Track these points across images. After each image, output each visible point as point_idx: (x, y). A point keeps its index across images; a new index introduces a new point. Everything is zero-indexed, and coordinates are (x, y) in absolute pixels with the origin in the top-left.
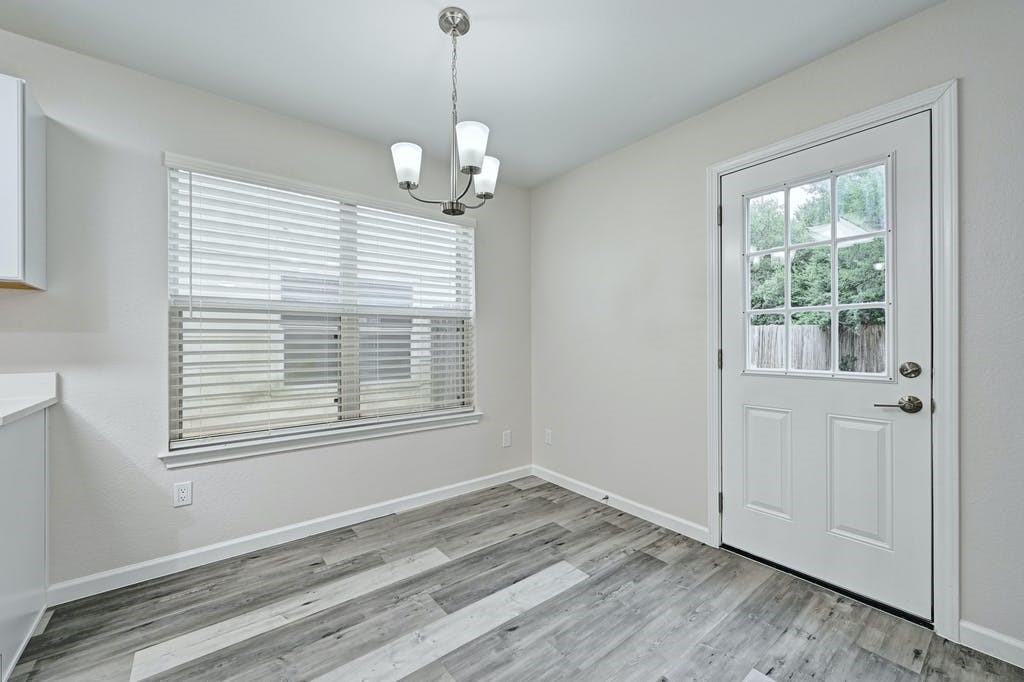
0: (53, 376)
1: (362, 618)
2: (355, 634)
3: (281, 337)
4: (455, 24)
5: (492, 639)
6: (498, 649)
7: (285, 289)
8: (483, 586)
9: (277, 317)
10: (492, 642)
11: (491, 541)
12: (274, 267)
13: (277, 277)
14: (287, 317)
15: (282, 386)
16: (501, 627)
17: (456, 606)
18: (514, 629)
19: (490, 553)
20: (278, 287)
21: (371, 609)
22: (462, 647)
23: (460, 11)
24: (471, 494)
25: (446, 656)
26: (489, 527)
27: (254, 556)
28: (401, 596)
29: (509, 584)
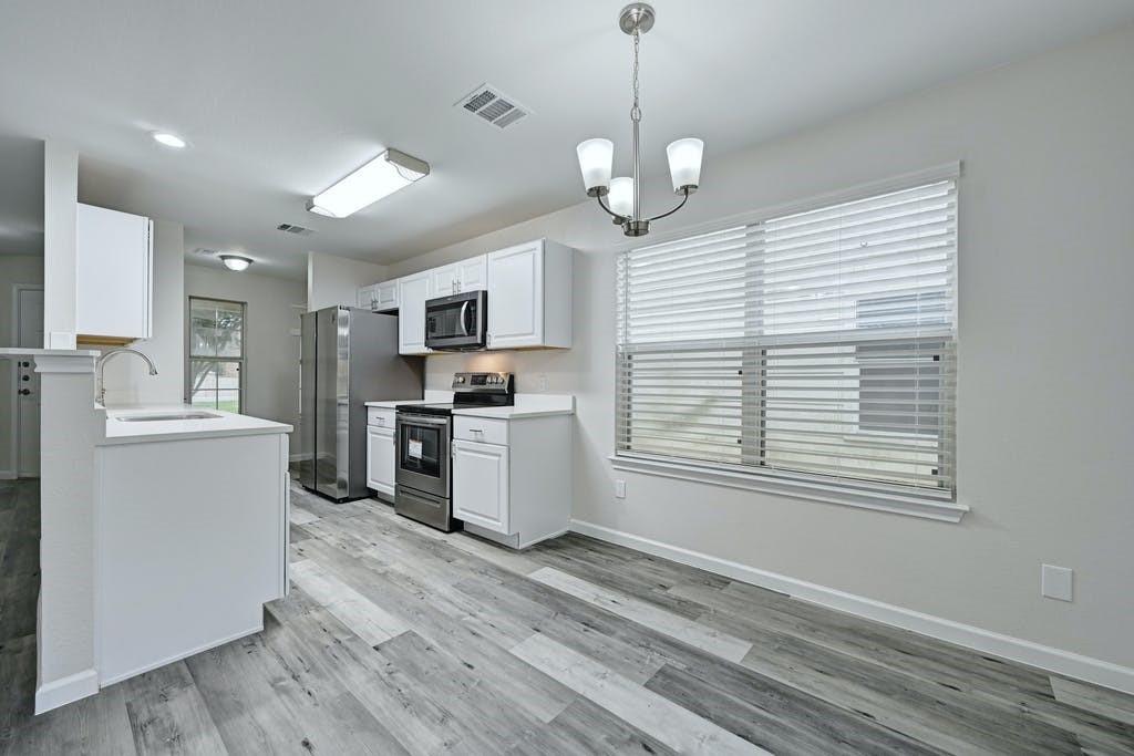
0: (571, 397)
1: (610, 633)
2: (594, 639)
3: (856, 372)
4: (636, 22)
5: (623, 730)
6: (610, 740)
7: (861, 316)
8: (708, 703)
9: (852, 349)
10: (619, 732)
11: (819, 692)
12: (847, 292)
13: (853, 303)
14: (864, 348)
15: (855, 429)
16: (647, 736)
17: (660, 689)
18: (650, 750)
19: (784, 695)
20: (853, 314)
21: (624, 635)
22: (602, 709)
23: (632, 6)
24: (929, 641)
25: (590, 701)
26: (854, 680)
27: (651, 558)
28: (652, 646)
29: (733, 730)
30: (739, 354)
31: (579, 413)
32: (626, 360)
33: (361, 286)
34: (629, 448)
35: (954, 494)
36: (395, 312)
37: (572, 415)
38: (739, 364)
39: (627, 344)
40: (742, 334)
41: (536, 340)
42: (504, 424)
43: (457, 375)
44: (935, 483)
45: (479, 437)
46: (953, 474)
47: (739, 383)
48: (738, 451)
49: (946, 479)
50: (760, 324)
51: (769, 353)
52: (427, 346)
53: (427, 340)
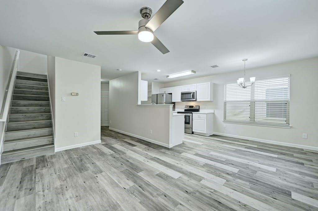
30: (250, 103)
31: (215, 113)
32: (225, 103)
33: (160, 88)
34: (226, 119)
35: (289, 124)
36: (171, 94)
37: (214, 113)
38: (250, 104)
39: (226, 101)
40: (250, 99)
41: (209, 100)
42: (206, 115)
43: (186, 106)
44: (286, 123)
45: (199, 117)
46: (289, 121)
47: (250, 107)
48: (249, 119)
49: (288, 122)
50: (254, 98)
51: (255, 102)
52: (181, 100)
53: (181, 99)
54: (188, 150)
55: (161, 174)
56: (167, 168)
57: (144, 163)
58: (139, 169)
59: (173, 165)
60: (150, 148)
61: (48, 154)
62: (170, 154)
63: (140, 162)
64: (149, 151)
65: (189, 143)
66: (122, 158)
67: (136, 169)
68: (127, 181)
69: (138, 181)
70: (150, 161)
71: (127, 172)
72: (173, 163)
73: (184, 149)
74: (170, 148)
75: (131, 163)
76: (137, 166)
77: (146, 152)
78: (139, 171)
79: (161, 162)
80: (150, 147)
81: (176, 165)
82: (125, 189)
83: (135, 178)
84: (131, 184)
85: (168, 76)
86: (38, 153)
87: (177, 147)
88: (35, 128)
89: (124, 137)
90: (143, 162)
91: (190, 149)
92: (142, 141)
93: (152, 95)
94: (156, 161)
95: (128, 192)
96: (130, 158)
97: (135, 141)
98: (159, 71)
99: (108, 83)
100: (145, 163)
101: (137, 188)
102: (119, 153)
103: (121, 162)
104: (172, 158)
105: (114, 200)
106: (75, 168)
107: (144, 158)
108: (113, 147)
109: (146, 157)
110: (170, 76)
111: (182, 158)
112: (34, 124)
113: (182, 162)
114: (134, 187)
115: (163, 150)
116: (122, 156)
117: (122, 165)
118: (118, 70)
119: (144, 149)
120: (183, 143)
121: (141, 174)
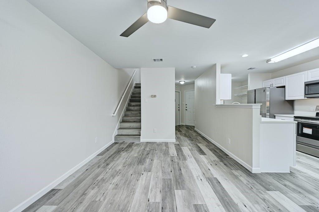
36: (284, 87)
43: (317, 106)
52: (305, 97)
53: (305, 94)
54: (294, 190)
55: (202, 207)
56: (220, 203)
57: (194, 180)
58: (182, 185)
59: (234, 203)
60: (221, 163)
61: (136, 142)
62: (245, 182)
63: (191, 176)
64: (216, 167)
65: (309, 178)
66: (178, 164)
67: (179, 183)
68: (158, 193)
69: (168, 200)
70: (204, 180)
71: (168, 182)
72: (236, 201)
73: (285, 185)
74: (253, 173)
75: (181, 174)
76: (183, 181)
77: (210, 167)
78: (179, 187)
79: (219, 188)
80: (222, 161)
81: (241, 206)
82: (149, 201)
83: (168, 194)
84: (159, 199)
85: (268, 61)
86: (131, 140)
87: (269, 177)
88: (134, 122)
89: (202, 140)
90: (195, 178)
91: (300, 190)
92: (218, 151)
93: (249, 92)
94: (212, 184)
95: (148, 207)
96: (186, 167)
97: (209, 149)
98: (245, 56)
99: (193, 83)
100: (197, 180)
101: (158, 207)
102: (181, 157)
103: (174, 168)
104: (243, 192)
105: (131, 207)
106: (139, 159)
107: (200, 174)
108: (180, 149)
109: (205, 173)
110: (272, 60)
111: (264, 200)
112: (134, 119)
113: (259, 208)
114: (157, 204)
115: (237, 173)
116: (181, 162)
117: (171, 171)
118: (192, 67)
119: (212, 162)
120: (291, 174)
121: (178, 193)
